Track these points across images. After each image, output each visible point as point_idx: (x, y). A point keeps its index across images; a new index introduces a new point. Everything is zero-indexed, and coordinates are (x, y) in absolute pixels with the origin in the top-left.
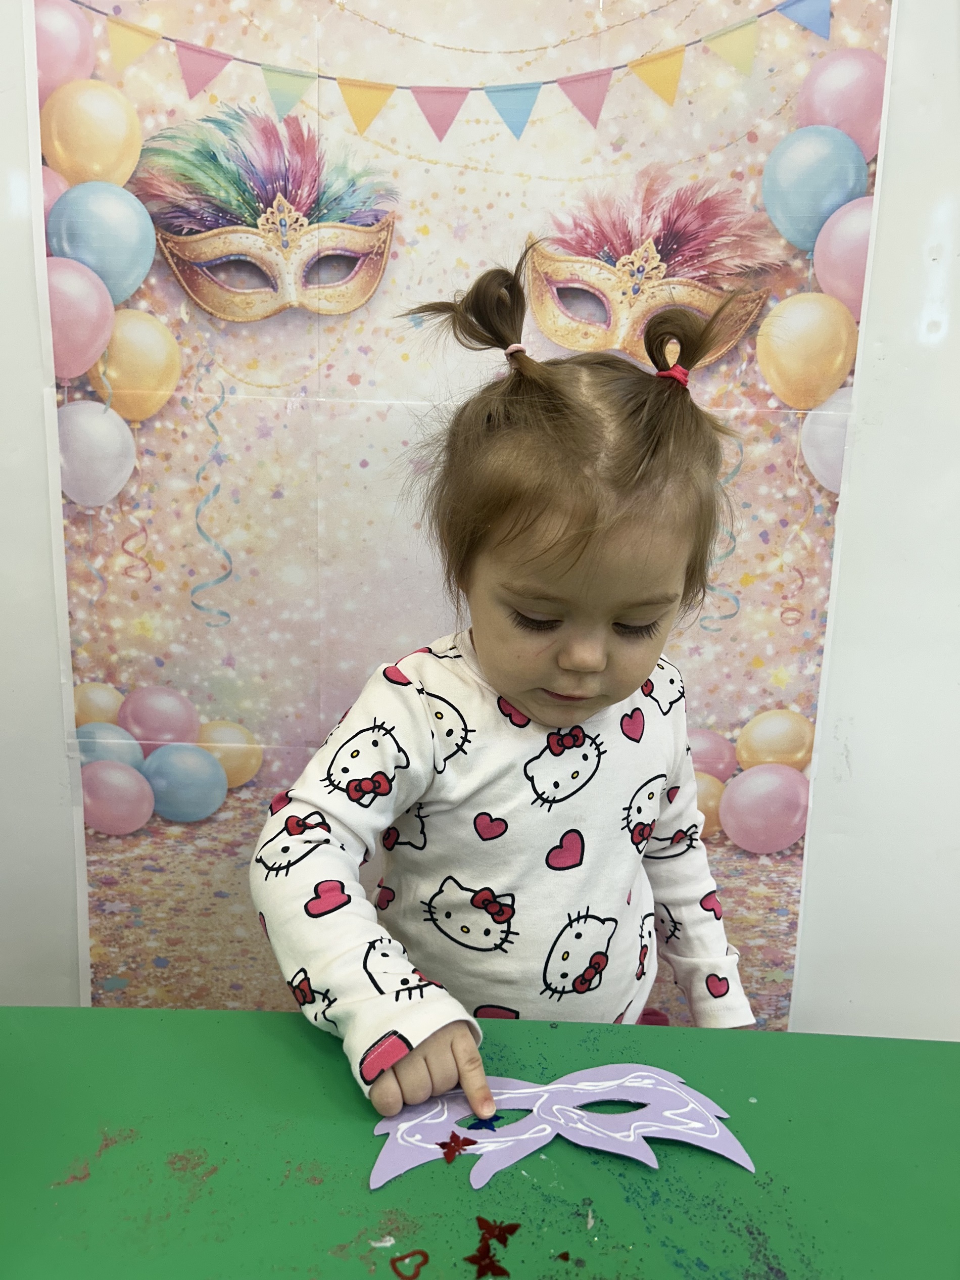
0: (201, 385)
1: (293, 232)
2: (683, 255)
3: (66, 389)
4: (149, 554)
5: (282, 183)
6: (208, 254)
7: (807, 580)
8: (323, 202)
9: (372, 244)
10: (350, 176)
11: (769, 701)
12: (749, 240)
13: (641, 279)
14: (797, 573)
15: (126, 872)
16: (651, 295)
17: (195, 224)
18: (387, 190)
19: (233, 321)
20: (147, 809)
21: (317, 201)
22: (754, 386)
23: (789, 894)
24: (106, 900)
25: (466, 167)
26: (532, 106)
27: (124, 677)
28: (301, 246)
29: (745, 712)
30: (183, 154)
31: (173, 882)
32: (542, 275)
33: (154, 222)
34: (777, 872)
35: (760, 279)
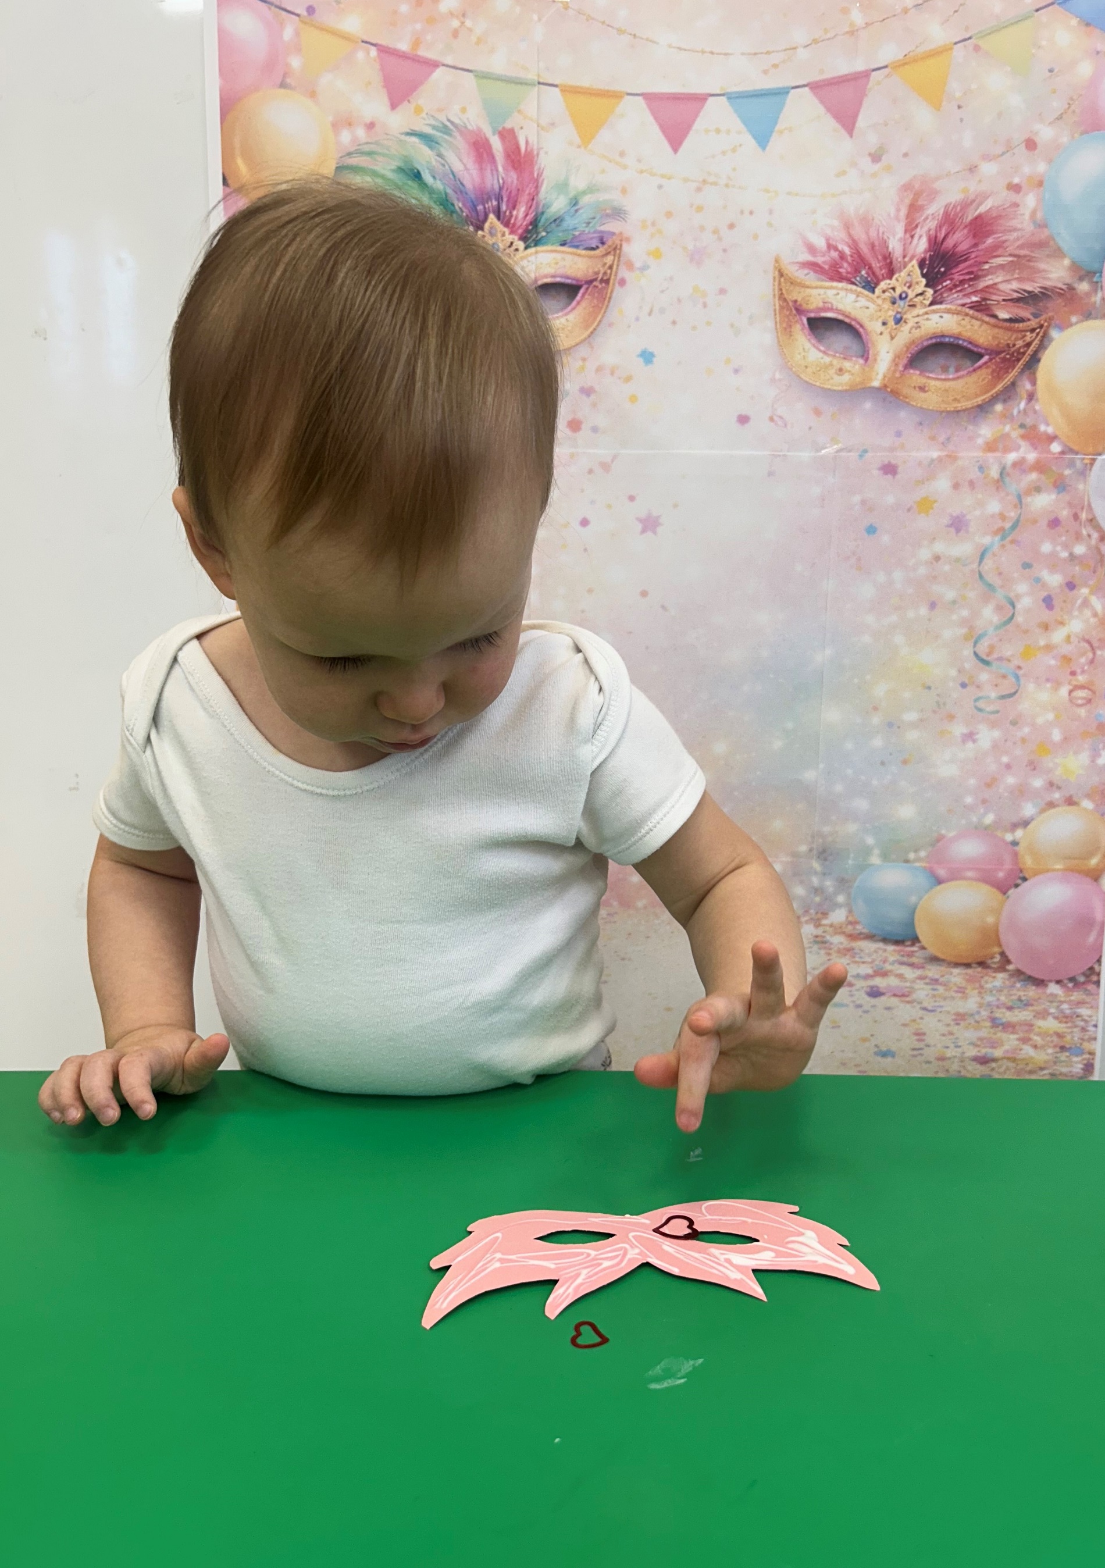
2: (951, 279)
5: (495, 203)
7: (1099, 652)
8: (540, 224)
9: (596, 270)
10: (572, 194)
11: (1057, 795)
12: (1029, 261)
13: (904, 307)
14: (1086, 645)
16: (915, 325)
18: (614, 209)
21: (535, 223)
22: (1034, 427)
23: (1084, 1029)
25: (704, 182)
26: (780, 114)
29: (1029, 810)
30: (383, 172)
32: (791, 304)
34: (1070, 1002)
35: (1041, 304)
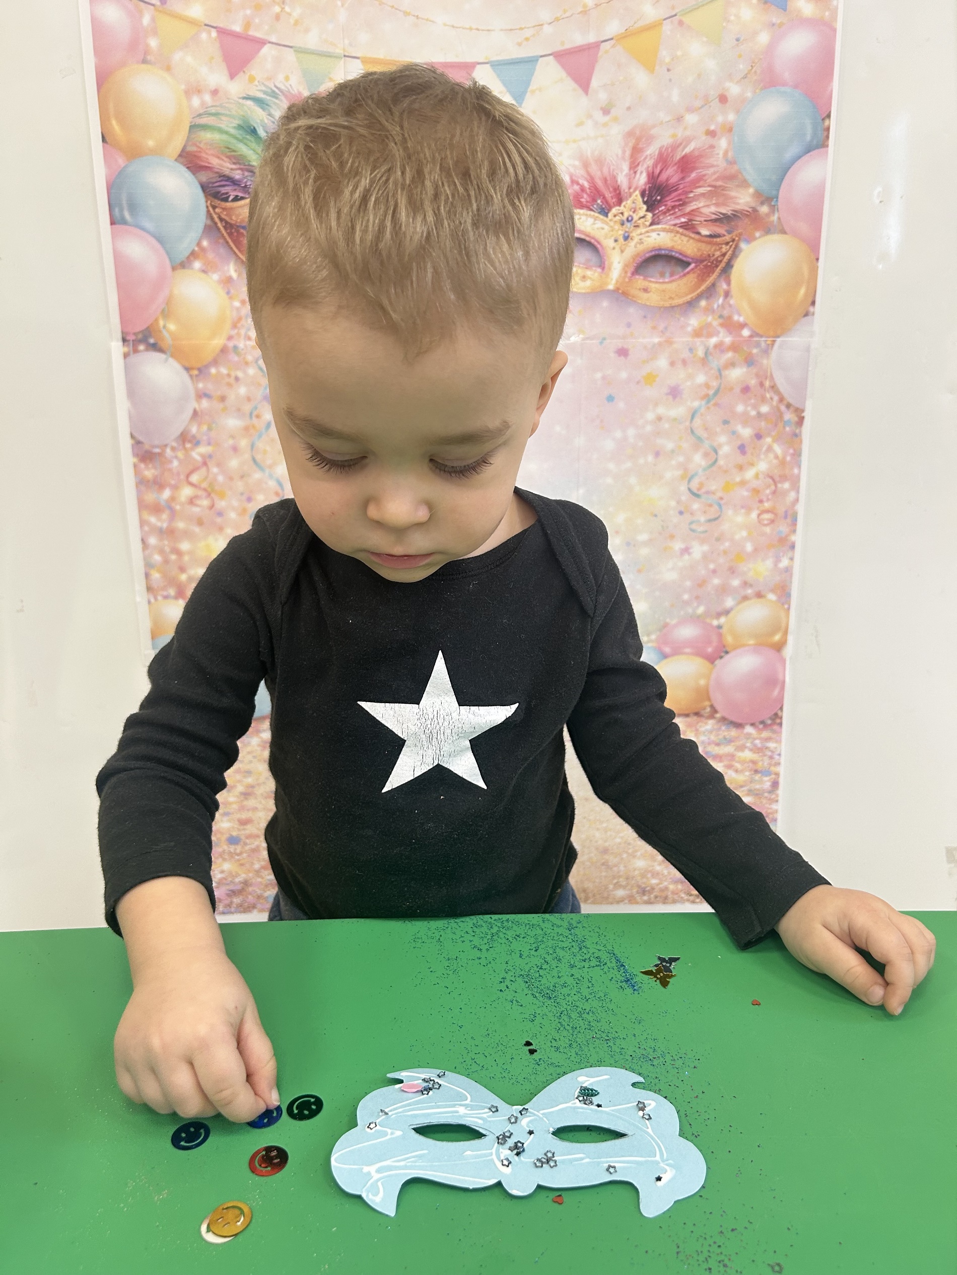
2: (666, 205)
3: (131, 343)
4: (211, 484)
7: (779, 485)
11: (749, 591)
12: (723, 190)
13: (631, 228)
14: (771, 481)
16: (639, 241)
17: (239, 191)
22: (730, 318)
23: (771, 758)
26: (531, 77)
29: (729, 602)
30: (226, 129)
33: (203, 191)
34: (760, 739)
35: (733, 224)
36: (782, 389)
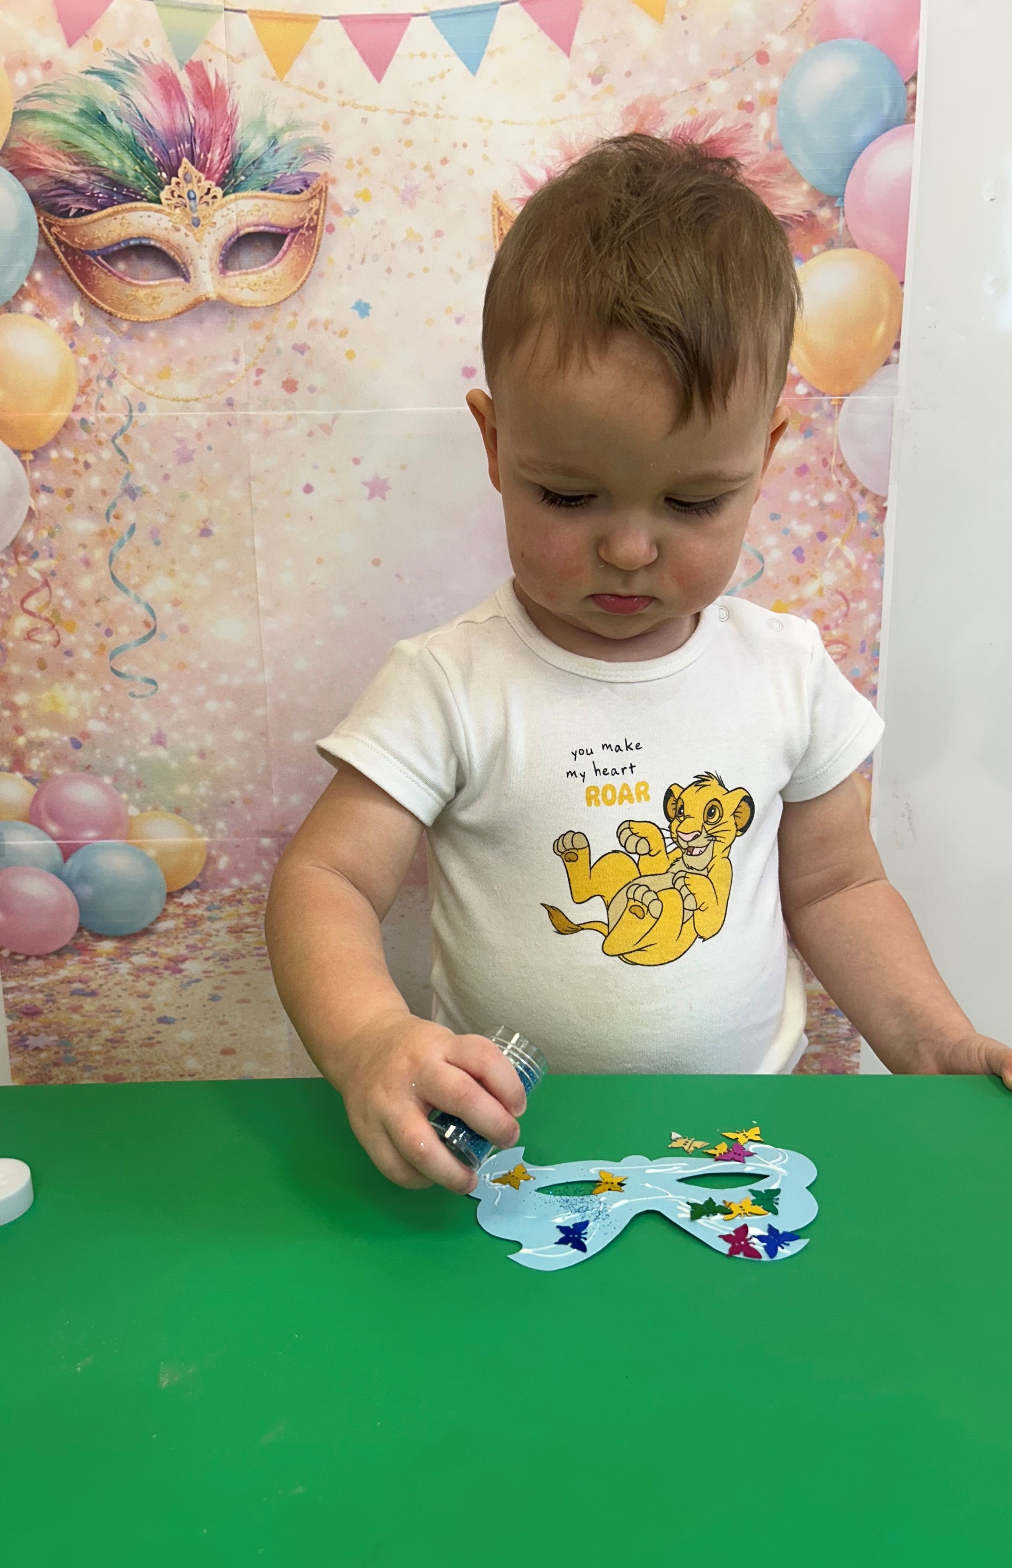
0: (103, 402)
1: (204, 205)
4: (55, 612)
5: (187, 146)
6: (103, 240)
7: (853, 605)
8: (239, 167)
9: (301, 216)
10: (270, 133)
12: (764, 187)
14: (840, 598)
15: (50, 999)
17: (84, 203)
18: (316, 147)
19: (138, 322)
20: (71, 922)
24: (29, 1034)
25: (412, 113)
26: (490, 33)
27: (34, 764)
28: (215, 223)
30: (64, 116)
31: (108, 1008)
33: (34, 203)
36: (854, 470)
